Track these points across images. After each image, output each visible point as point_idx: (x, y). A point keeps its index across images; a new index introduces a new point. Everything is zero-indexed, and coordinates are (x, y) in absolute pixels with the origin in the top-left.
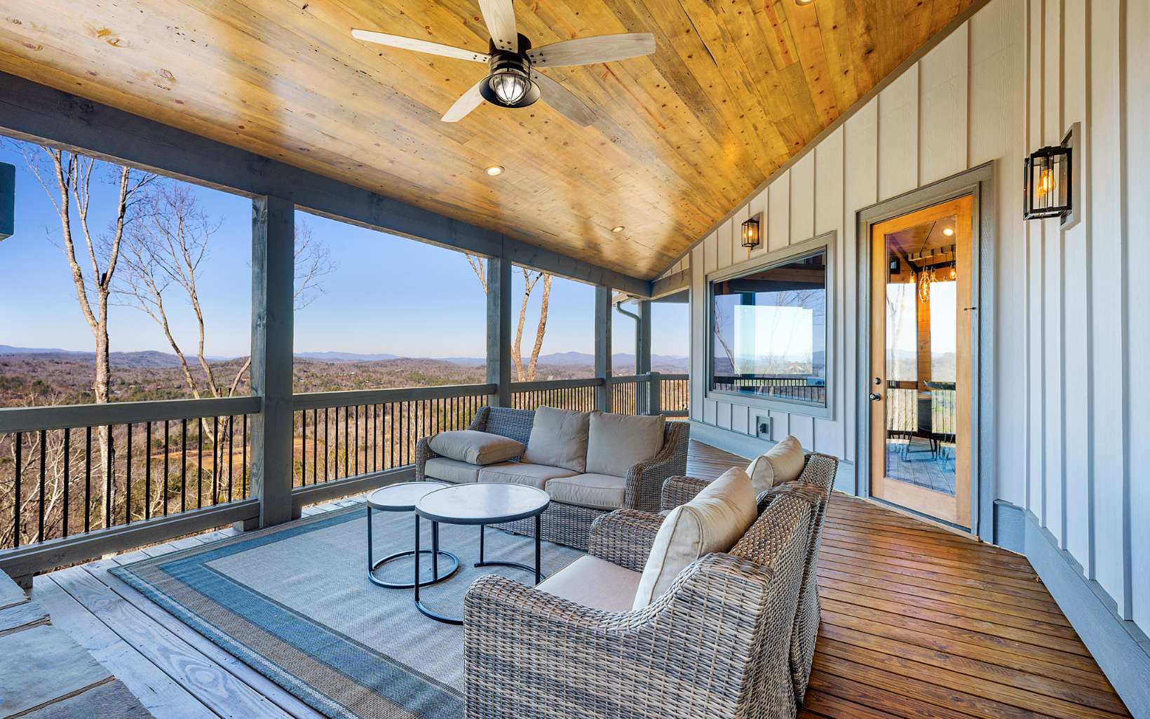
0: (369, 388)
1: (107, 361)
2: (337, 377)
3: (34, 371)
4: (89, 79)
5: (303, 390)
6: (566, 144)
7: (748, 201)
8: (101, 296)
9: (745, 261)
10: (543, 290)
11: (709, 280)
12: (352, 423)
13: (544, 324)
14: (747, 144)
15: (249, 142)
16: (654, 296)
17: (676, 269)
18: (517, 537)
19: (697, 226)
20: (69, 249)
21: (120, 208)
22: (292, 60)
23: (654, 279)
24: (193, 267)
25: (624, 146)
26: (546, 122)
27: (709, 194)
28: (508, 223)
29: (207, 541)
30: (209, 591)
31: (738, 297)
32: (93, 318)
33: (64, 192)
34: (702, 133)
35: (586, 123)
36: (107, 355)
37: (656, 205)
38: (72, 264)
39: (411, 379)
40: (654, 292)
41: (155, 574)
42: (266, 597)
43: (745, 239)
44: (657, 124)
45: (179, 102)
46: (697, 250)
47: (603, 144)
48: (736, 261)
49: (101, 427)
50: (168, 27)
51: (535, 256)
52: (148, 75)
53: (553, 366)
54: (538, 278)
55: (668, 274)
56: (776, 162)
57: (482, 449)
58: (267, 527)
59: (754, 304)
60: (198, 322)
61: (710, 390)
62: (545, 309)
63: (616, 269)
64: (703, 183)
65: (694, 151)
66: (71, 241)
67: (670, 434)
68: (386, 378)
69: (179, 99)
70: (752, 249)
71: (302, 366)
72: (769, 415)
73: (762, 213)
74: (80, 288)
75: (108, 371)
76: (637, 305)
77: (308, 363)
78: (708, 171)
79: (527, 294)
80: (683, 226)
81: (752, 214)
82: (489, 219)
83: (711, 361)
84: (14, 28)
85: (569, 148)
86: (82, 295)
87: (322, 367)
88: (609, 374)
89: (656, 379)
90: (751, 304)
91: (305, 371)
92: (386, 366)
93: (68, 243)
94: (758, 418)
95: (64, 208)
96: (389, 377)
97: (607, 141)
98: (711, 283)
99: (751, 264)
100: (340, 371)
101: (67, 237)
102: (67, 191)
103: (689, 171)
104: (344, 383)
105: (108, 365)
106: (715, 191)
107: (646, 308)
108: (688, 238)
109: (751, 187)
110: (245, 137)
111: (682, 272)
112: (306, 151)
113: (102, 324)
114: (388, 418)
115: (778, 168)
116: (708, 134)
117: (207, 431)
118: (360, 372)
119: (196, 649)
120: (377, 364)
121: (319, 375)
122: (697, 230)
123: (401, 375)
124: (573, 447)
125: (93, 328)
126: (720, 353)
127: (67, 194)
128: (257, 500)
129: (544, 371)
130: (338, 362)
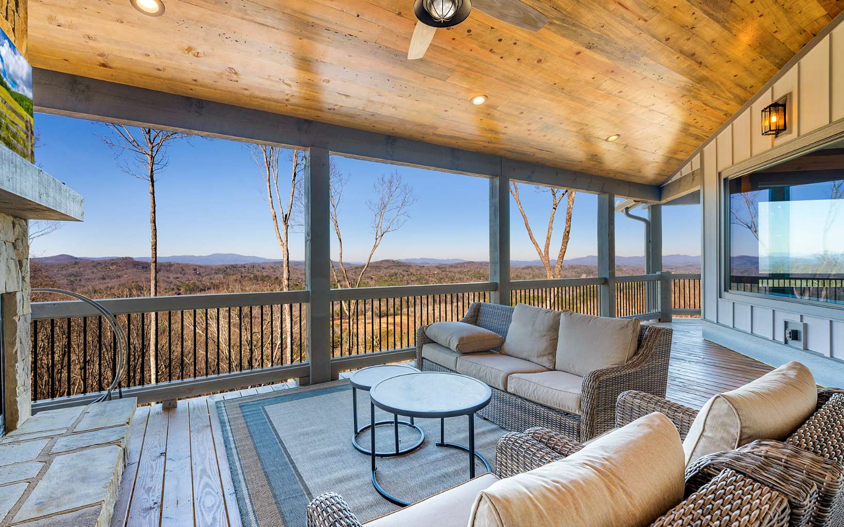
0: (447, 283)
1: (288, 266)
2: (426, 275)
3: (275, 272)
4: (194, 85)
5: (405, 284)
6: (539, 61)
7: (771, 85)
8: (284, 227)
9: (768, 151)
10: (567, 204)
11: (723, 177)
12: (437, 306)
13: (568, 232)
14: (761, 16)
15: (296, 110)
16: (664, 199)
17: (686, 170)
18: (485, 421)
19: (706, 123)
20: (271, 201)
21: (293, 175)
22: (300, 39)
23: (663, 183)
24: (335, 207)
25: (602, 50)
26: (515, 44)
27: (717, 86)
28: (503, 146)
29: (276, 389)
30: (254, 428)
31: (766, 193)
32: (282, 241)
33: (267, 169)
34: (694, 16)
35: (537, 27)
36: (288, 263)
37: (653, 107)
38: (272, 210)
39: (475, 276)
40: (663, 195)
41: (236, 409)
42: (281, 442)
43: (765, 127)
44: (637, 19)
45: (246, 89)
46: (709, 149)
47: (578, 53)
48: (755, 153)
49: (286, 305)
50: (220, 35)
51: (533, 172)
52: (222, 74)
53: (586, 266)
54: (563, 194)
55: (677, 176)
56: (809, 30)
57: (461, 340)
58: (314, 384)
59: (788, 200)
60: (339, 241)
61: (725, 290)
62: (569, 219)
63: (618, 177)
64: (707, 75)
65: (688, 39)
66: (271, 197)
67: (646, 339)
68: (458, 276)
69: (245, 87)
70: (776, 137)
71: (405, 268)
72: (802, 321)
73: (790, 94)
74: (275, 224)
75: (289, 272)
76: (647, 210)
77: (409, 266)
78: (711, 59)
79: (554, 208)
80: (689, 125)
81: (776, 98)
82: (486, 144)
83: (727, 259)
84: (146, 59)
85: (543, 65)
86: (276, 228)
87: (416, 268)
88: (612, 274)
89: (666, 279)
90: (783, 200)
91: (407, 271)
92: (457, 267)
93: (270, 198)
94: (786, 323)
95: (268, 178)
96: (459, 275)
97: (583, 49)
98: (725, 180)
99: (776, 153)
100: (427, 271)
101: (269, 195)
102: (269, 168)
103: (686, 63)
104: (431, 279)
105: (288, 268)
106: (723, 80)
107: (656, 213)
108: (697, 138)
109: (773, 67)
110: (292, 107)
111: (693, 173)
112: (332, 111)
113: (285, 244)
114: (460, 304)
115: (810, 38)
116: (704, 15)
117: (345, 309)
118: (440, 272)
119: (220, 475)
120: (451, 266)
121: (415, 274)
122: (707, 127)
123: (467, 273)
124: (543, 344)
125: (281, 247)
126: (738, 251)
127: (269, 170)
128: (308, 364)
129: (578, 270)
130: (427, 265)
